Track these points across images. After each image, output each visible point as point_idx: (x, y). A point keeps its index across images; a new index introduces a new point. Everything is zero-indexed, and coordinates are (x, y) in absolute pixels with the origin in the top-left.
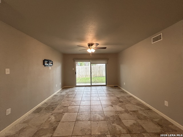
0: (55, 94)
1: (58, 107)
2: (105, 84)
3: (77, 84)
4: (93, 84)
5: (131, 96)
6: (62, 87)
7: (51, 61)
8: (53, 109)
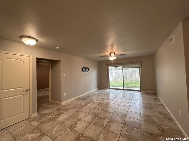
0: (91, 91)
1: (89, 99)
2: (139, 89)
3: (110, 87)
4: (125, 88)
5: (163, 105)
6: (97, 88)
7: (87, 68)
8: (85, 100)
